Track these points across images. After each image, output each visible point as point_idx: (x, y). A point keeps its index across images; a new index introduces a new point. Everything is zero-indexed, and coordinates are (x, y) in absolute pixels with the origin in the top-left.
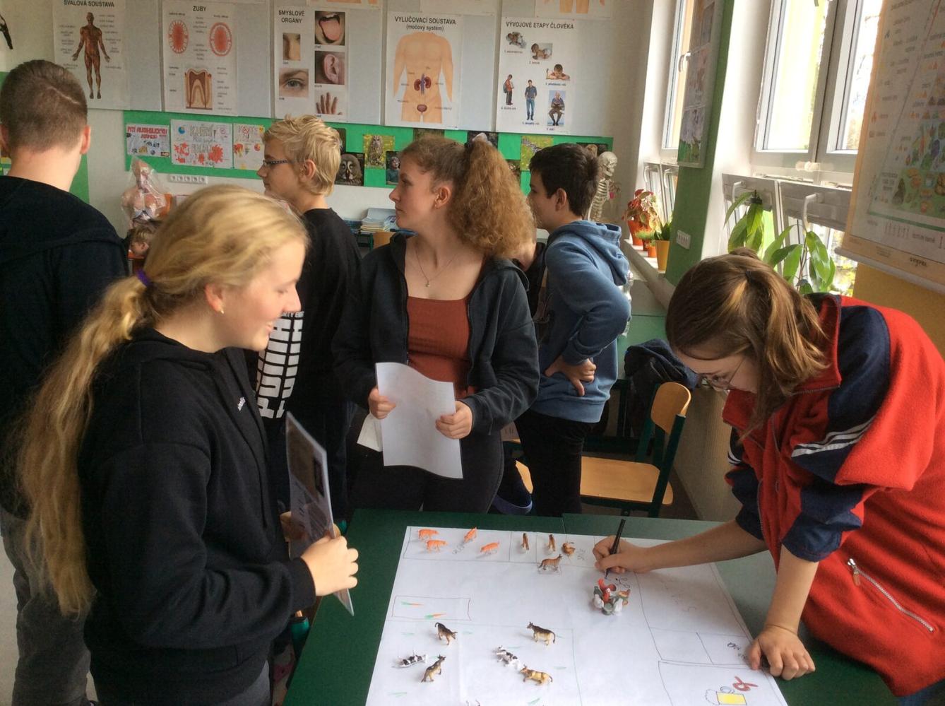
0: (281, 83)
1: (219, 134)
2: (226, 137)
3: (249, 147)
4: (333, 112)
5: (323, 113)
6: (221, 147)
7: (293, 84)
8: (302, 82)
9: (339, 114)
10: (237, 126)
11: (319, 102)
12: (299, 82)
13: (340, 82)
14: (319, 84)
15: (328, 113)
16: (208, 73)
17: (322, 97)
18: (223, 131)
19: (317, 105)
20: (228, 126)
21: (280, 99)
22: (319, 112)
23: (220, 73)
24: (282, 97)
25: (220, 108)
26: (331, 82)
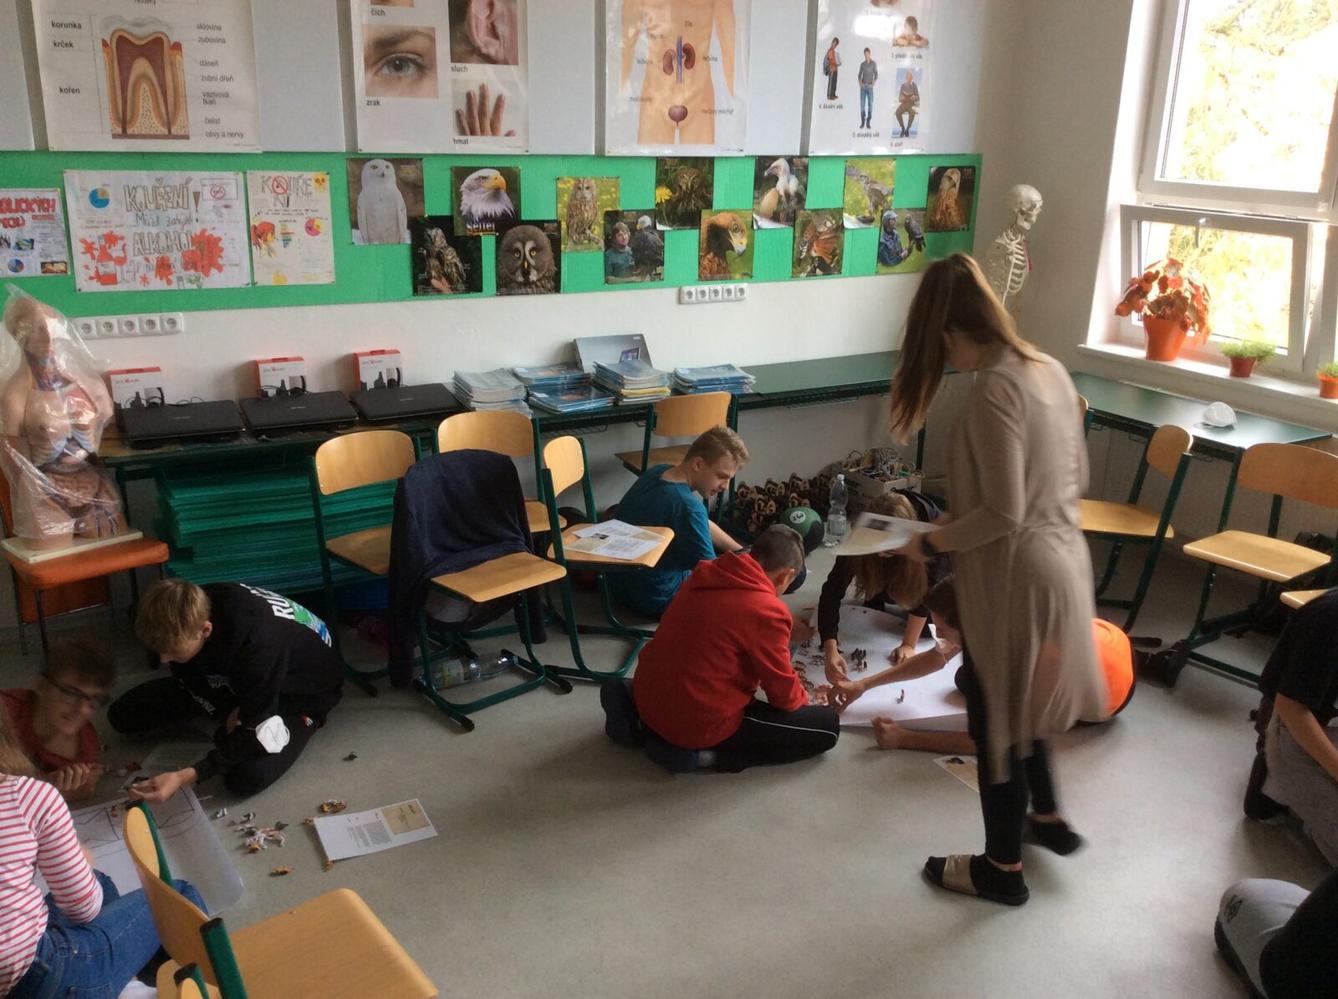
0: (371, 63)
1: (208, 202)
2: (226, 207)
3: (291, 227)
4: (494, 131)
5: (473, 133)
6: (216, 234)
7: (398, 65)
8: (419, 60)
9: (509, 134)
10: (256, 177)
11: (463, 108)
12: (413, 61)
13: (508, 59)
14: (459, 65)
15: (483, 132)
16: (173, 40)
17: (469, 96)
18: (218, 193)
19: (458, 114)
20: (231, 181)
21: (369, 103)
22: (463, 132)
23: (207, 40)
24: (372, 99)
25: (210, 134)
26: (488, 59)
